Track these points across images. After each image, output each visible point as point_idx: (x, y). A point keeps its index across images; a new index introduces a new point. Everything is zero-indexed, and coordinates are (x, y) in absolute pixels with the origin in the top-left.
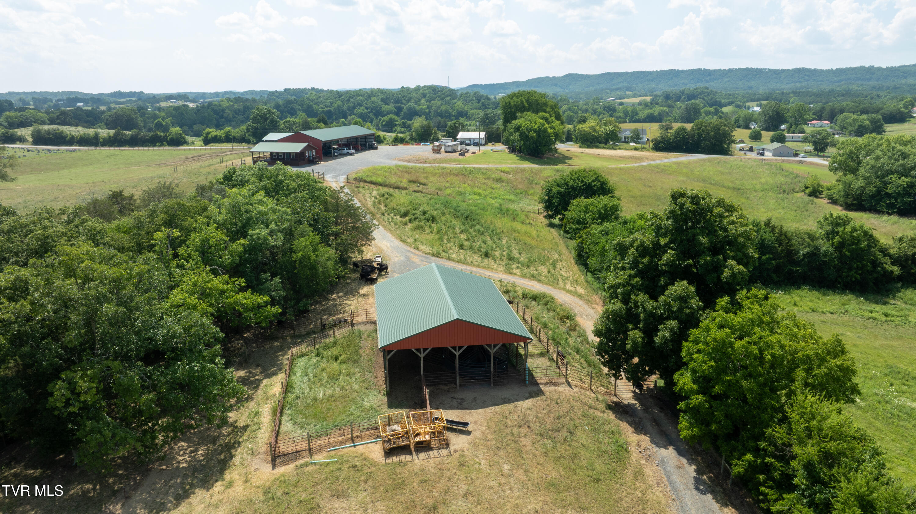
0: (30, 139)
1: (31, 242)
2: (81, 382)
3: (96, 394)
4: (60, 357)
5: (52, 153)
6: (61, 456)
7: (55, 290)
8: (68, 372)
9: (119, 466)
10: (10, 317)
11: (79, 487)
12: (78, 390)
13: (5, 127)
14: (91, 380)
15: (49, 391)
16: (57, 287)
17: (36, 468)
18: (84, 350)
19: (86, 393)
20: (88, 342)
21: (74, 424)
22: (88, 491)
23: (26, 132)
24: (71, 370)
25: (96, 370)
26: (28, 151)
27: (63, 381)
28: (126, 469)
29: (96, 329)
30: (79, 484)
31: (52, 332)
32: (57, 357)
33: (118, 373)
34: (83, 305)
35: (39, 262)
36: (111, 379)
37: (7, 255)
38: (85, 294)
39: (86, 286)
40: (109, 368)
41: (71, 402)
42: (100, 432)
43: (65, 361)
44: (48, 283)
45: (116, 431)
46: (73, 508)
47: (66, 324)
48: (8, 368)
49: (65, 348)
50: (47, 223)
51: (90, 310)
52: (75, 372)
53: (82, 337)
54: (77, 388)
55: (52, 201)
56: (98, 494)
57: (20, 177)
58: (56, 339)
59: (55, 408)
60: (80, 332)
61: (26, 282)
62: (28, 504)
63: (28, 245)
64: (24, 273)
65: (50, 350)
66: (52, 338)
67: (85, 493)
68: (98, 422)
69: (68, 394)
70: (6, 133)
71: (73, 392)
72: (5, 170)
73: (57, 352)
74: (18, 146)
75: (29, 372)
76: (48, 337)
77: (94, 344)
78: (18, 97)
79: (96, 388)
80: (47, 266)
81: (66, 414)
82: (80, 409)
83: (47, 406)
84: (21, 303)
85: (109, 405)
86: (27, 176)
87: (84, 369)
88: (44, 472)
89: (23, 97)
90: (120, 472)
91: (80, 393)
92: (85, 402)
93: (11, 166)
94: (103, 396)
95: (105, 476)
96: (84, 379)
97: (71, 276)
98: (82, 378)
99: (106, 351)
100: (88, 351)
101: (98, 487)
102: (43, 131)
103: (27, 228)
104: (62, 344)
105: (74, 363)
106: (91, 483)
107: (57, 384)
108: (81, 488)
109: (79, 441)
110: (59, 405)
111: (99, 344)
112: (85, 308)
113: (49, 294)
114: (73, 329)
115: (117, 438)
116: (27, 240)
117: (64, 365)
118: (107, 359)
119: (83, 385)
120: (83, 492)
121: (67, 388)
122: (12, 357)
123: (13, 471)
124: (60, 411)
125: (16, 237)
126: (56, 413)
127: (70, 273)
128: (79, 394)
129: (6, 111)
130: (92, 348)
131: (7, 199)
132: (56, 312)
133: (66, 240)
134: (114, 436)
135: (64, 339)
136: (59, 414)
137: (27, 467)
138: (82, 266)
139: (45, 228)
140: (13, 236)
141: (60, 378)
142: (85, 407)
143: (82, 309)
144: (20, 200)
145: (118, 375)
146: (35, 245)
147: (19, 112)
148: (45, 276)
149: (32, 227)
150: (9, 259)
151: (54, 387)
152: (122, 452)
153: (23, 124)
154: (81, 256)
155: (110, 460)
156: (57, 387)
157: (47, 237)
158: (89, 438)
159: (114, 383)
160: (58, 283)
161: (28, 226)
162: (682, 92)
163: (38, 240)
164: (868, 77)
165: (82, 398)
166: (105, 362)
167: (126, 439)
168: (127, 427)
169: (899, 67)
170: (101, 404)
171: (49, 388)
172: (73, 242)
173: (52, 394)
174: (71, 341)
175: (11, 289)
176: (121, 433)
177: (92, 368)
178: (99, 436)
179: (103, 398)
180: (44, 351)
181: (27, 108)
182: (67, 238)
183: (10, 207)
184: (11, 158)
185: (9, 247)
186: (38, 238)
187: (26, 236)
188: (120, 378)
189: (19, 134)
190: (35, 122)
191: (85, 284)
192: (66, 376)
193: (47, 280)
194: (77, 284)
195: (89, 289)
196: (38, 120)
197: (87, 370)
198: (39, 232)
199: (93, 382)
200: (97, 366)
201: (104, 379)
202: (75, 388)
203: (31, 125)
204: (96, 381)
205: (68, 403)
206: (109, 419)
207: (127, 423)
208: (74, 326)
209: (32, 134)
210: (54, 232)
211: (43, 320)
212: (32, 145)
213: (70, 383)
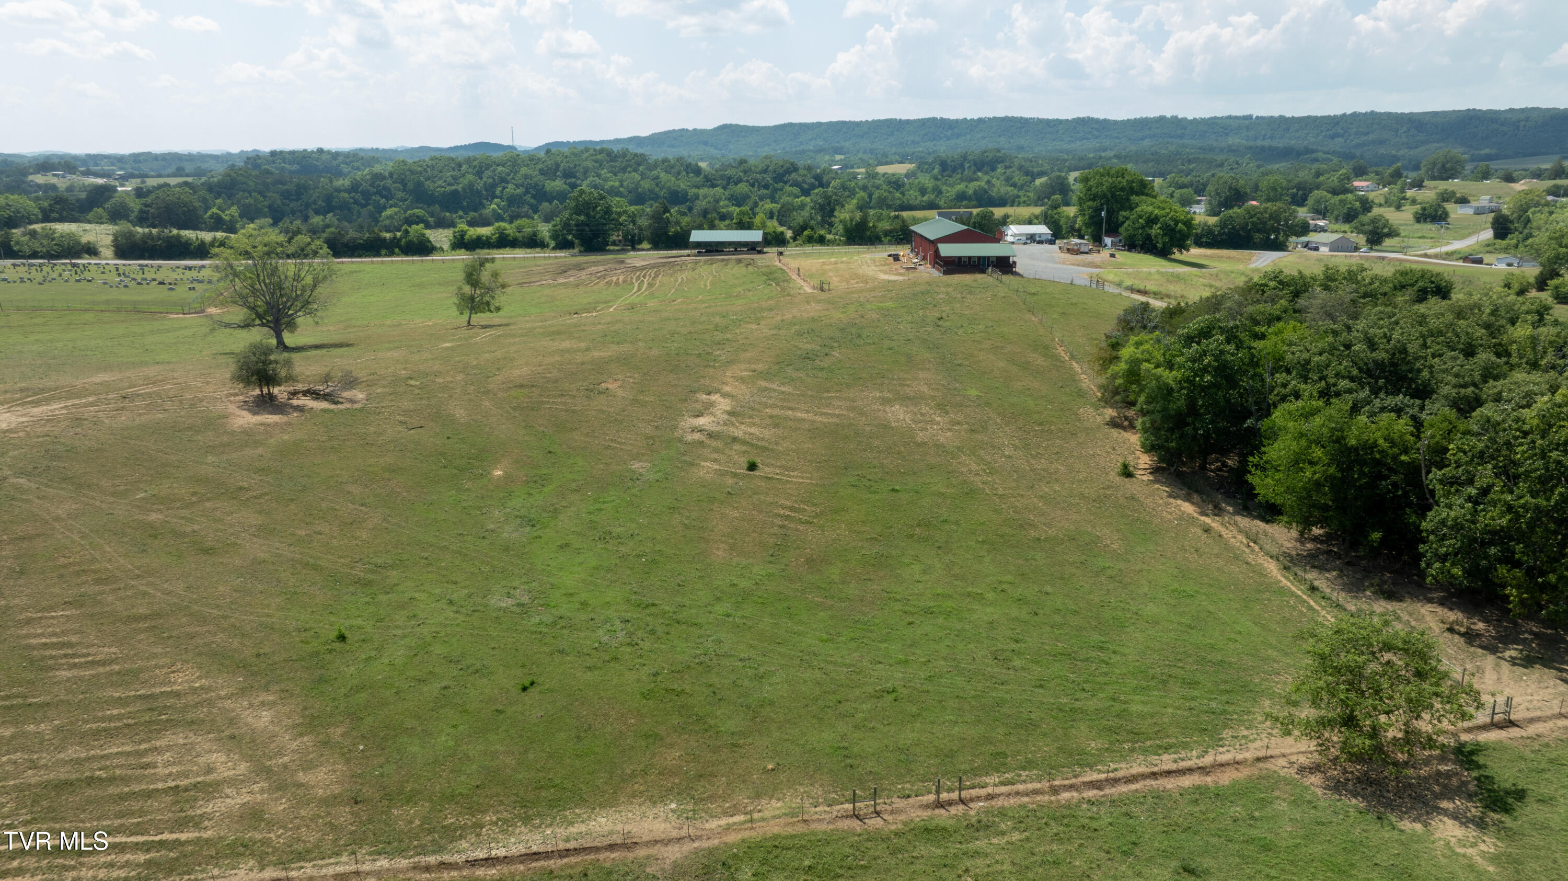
162: (964, 157)
164: (1179, 132)
169: (1209, 119)
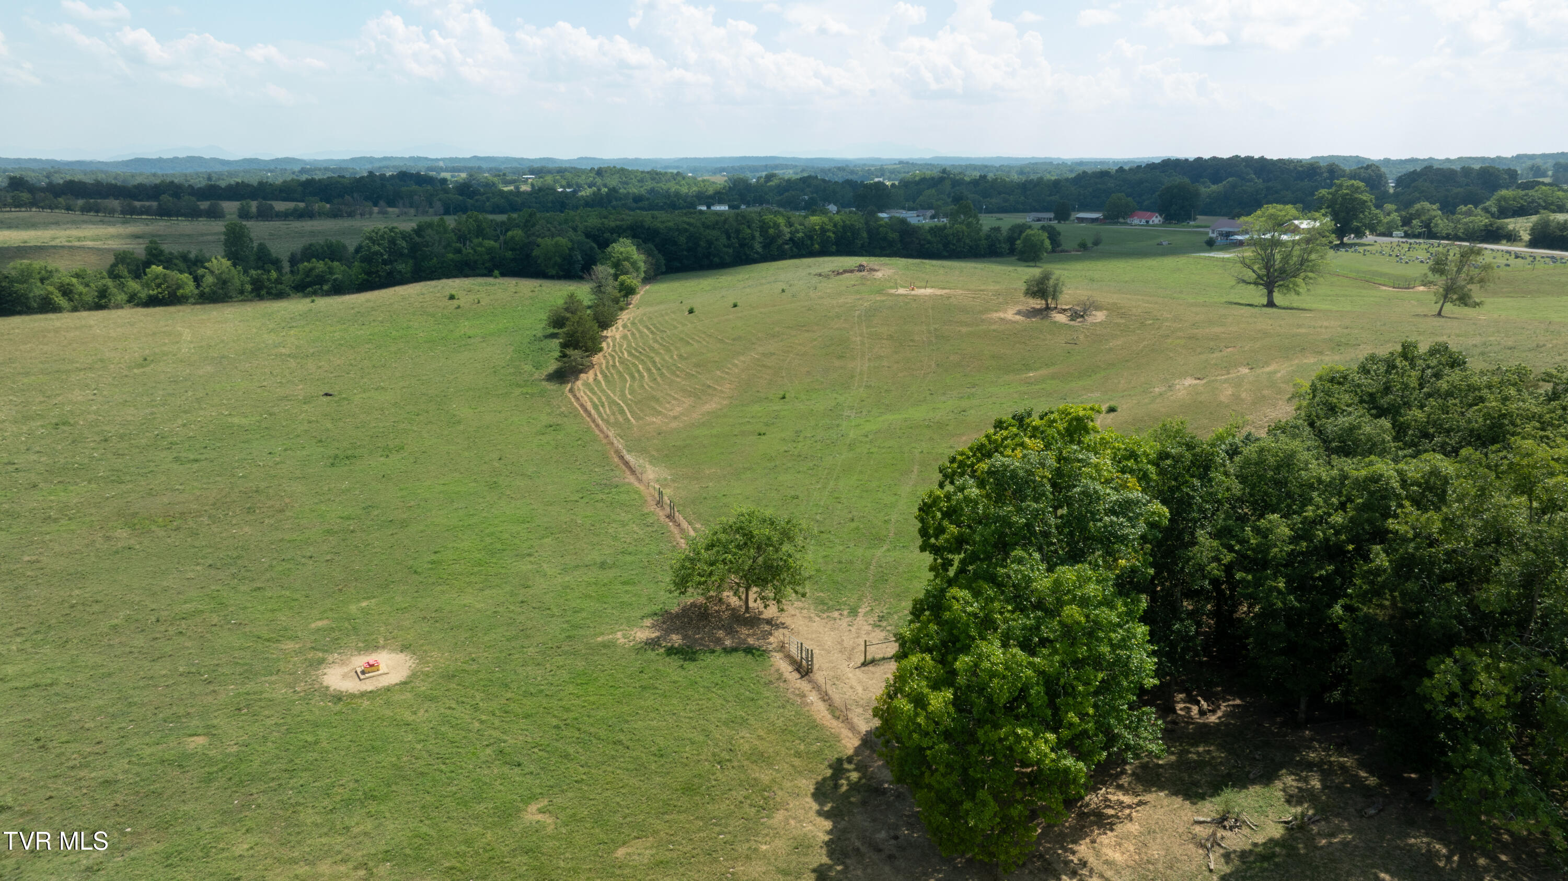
0: (1526, 237)
1: (1476, 418)
2: (1483, 677)
3: (1505, 707)
4: (1461, 620)
5: (1558, 264)
6: (1413, 776)
7: (1488, 510)
8: (1468, 649)
9: (1505, 848)
10: (1407, 532)
11: (1425, 840)
12: (1476, 686)
13: (1493, 215)
14: (1504, 678)
15: (1429, 668)
16: (1494, 505)
17: (1372, 773)
18: (1507, 625)
19: (1487, 697)
20: (1518, 613)
21: (1449, 736)
22: (1437, 854)
23: (1522, 226)
24: (1472, 647)
25: (1515, 667)
26: (1517, 257)
27: (1456, 661)
28: (1517, 859)
29: (1540, 596)
30: (1427, 835)
31: (1462, 575)
32: (1456, 617)
33: (1556, 688)
34: (1528, 548)
35: (1478, 455)
36: (1539, 692)
37: (1431, 431)
38: (1540, 531)
39: (1546, 517)
40: (1541, 673)
41: (1456, 700)
42: (1492, 775)
43: (1467, 629)
44: (1483, 493)
45: (1520, 786)
46: (1406, 867)
47: (1489, 571)
48: (1381, 606)
49: (1473, 607)
50: (1513, 392)
51: (1539, 562)
52: (1480, 656)
53: (1509, 600)
54: (1475, 682)
55: (1530, 350)
56: (1452, 869)
57: (1488, 300)
58: (1463, 588)
59: (1428, 699)
60: (1508, 593)
61: (1446, 481)
62: (1348, 820)
63: (1469, 421)
64: (1447, 466)
65: (1448, 602)
66: (1459, 585)
67: (1431, 855)
68: (1492, 754)
69: (1456, 685)
70: (1491, 225)
71: (1465, 685)
72: (1469, 287)
73: (1459, 611)
74: (1503, 247)
75: (1408, 623)
76: (1453, 580)
77: (1528, 621)
78: (1529, 163)
79: (1508, 696)
80: (1488, 467)
81: (1442, 716)
82: (1468, 718)
83: (1418, 690)
84: (1429, 514)
85: (1519, 736)
86: (1501, 299)
87: (1494, 655)
88: (1380, 786)
89: (1539, 162)
90: (1504, 858)
91: (1477, 692)
92: (1478, 711)
93: (1481, 281)
94: (1515, 715)
95: (1474, 849)
96: (1490, 673)
97: (1523, 493)
98: (1487, 668)
99: (1546, 641)
100: (1513, 629)
101: (1456, 858)
102: (1553, 224)
103: (1477, 393)
104: (1471, 600)
105: (1482, 640)
106: (1446, 846)
107: (1444, 662)
108: (1428, 844)
109: (1449, 768)
110: (1438, 696)
111: (1536, 623)
112: (1532, 556)
113: (1476, 513)
114: (1499, 582)
115: (1518, 800)
116: (1469, 414)
117: (1463, 634)
118: (1545, 655)
119: (1485, 681)
120: (1429, 851)
121: (1457, 675)
122: (1392, 591)
123: (1341, 759)
124: (1436, 706)
125: (1455, 405)
126: (1428, 707)
127: (1525, 486)
128: (1474, 694)
129: (1502, 187)
130: (1522, 625)
131: (1458, 336)
132: (1478, 544)
133: (1535, 428)
134: (1512, 792)
135: (1477, 594)
136: (1431, 711)
137: (1362, 765)
138: (1551, 482)
139: (1505, 399)
140: (1451, 401)
141: (1450, 655)
142: (1477, 719)
143: (1526, 556)
144: (1477, 340)
145: (1555, 693)
146: (1479, 422)
147: (1523, 189)
148: (1480, 483)
149: (1485, 392)
150: (1434, 436)
151: (1438, 665)
152: (1520, 826)
153: (1521, 212)
154: (1552, 463)
155: (1491, 828)
156: (1442, 667)
157: (1505, 415)
158: (1468, 772)
159: (1543, 700)
160: (1498, 498)
161: (1479, 389)
163: (1487, 416)
165: (1477, 702)
166: (1537, 660)
167: (1534, 809)
168: (1542, 790)
170: (1506, 727)
171: (1431, 662)
172: (1548, 433)
173: (1430, 675)
174: (1487, 601)
175: (1419, 485)
176: (1528, 794)
177: (1511, 660)
178: (1486, 778)
179: (1514, 719)
180: (1439, 600)
181: (1539, 183)
182: (1538, 425)
183: (1460, 353)
184: (1487, 267)
185: (1439, 419)
186: (1489, 414)
187: (1471, 406)
188: (1557, 698)
189: (1511, 227)
190: (1545, 208)
191: (1544, 513)
192: (1463, 656)
193: (1482, 489)
194: (1531, 508)
195: (1550, 523)
196: (1552, 204)
197: (1500, 659)
198: (1494, 404)
199: (1505, 685)
200: (1521, 660)
201: (1526, 687)
202: (1471, 682)
203: (1536, 213)
204: (1511, 685)
205: (1451, 699)
206: (1513, 760)
207: (1544, 782)
208: (1503, 578)
209: (1532, 229)
210: (1518, 409)
211: (1454, 551)
212: (1527, 246)
213: (1464, 669)
